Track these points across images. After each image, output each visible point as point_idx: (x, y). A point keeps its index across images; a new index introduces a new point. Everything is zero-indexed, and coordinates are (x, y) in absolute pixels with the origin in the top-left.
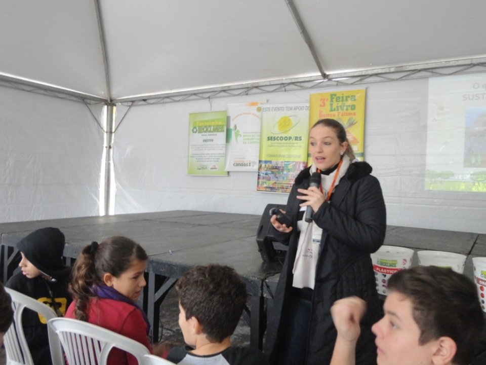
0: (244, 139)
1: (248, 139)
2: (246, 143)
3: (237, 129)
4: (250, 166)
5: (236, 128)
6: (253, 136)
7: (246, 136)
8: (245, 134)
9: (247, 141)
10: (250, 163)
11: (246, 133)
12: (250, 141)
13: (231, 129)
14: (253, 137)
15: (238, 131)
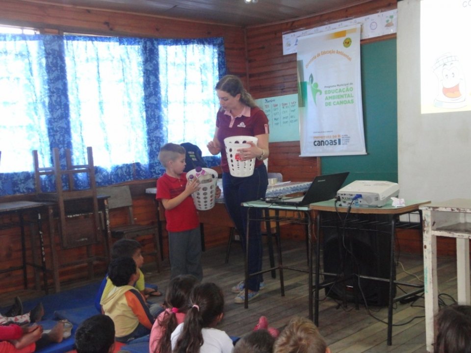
0: (327, 98)
1: (333, 98)
2: (329, 104)
3: (314, 82)
4: (340, 144)
5: (312, 81)
6: (340, 91)
7: (330, 92)
8: (328, 89)
9: (332, 101)
10: (339, 140)
11: (329, 87)
12: (336, 100)
13: (306, 82)
14: (342, 93)
15: (316, 85)
